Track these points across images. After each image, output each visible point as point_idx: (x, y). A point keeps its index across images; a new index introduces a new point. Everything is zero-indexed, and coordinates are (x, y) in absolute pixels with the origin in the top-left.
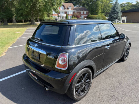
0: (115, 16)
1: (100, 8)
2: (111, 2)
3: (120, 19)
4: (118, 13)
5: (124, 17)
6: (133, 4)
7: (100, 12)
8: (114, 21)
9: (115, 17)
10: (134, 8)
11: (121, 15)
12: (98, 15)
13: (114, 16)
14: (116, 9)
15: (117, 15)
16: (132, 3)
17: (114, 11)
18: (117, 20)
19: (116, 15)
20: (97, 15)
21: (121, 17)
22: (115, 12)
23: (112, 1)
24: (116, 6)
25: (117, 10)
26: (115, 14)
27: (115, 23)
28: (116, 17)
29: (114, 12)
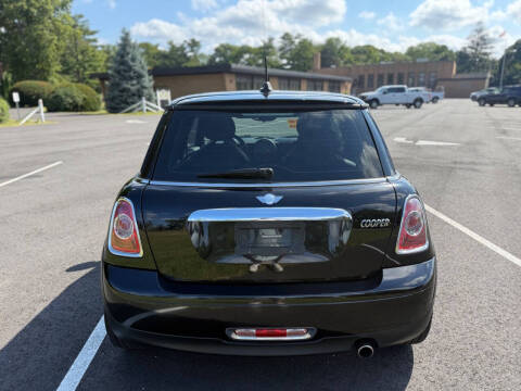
0: (133, 85)
1: (51, 52)
2: (87, 37)
3: (151, 96)
4: (140, 76)
5: (163, 91)
6: (160, 48)
7: (57, 72)
8: (134, 106)
9: (133, 89)
10: (167, 62)
11: (152, 83)
12: (52, 82)
13: (129, 86)
14: (131, 63)
15: (138, 83)
16: (157, 46)
17: (126, 68)
18: (144, 101)
19: (135, 82)
20: (45, 79)
21: (155, 90)
22: (132, 74)
23: (93, 33)
24: (128, 54)
25: (137, 68)
26: (132, 79)
27: (142, 110)
28: (138, 90)
29: (125, 71)
